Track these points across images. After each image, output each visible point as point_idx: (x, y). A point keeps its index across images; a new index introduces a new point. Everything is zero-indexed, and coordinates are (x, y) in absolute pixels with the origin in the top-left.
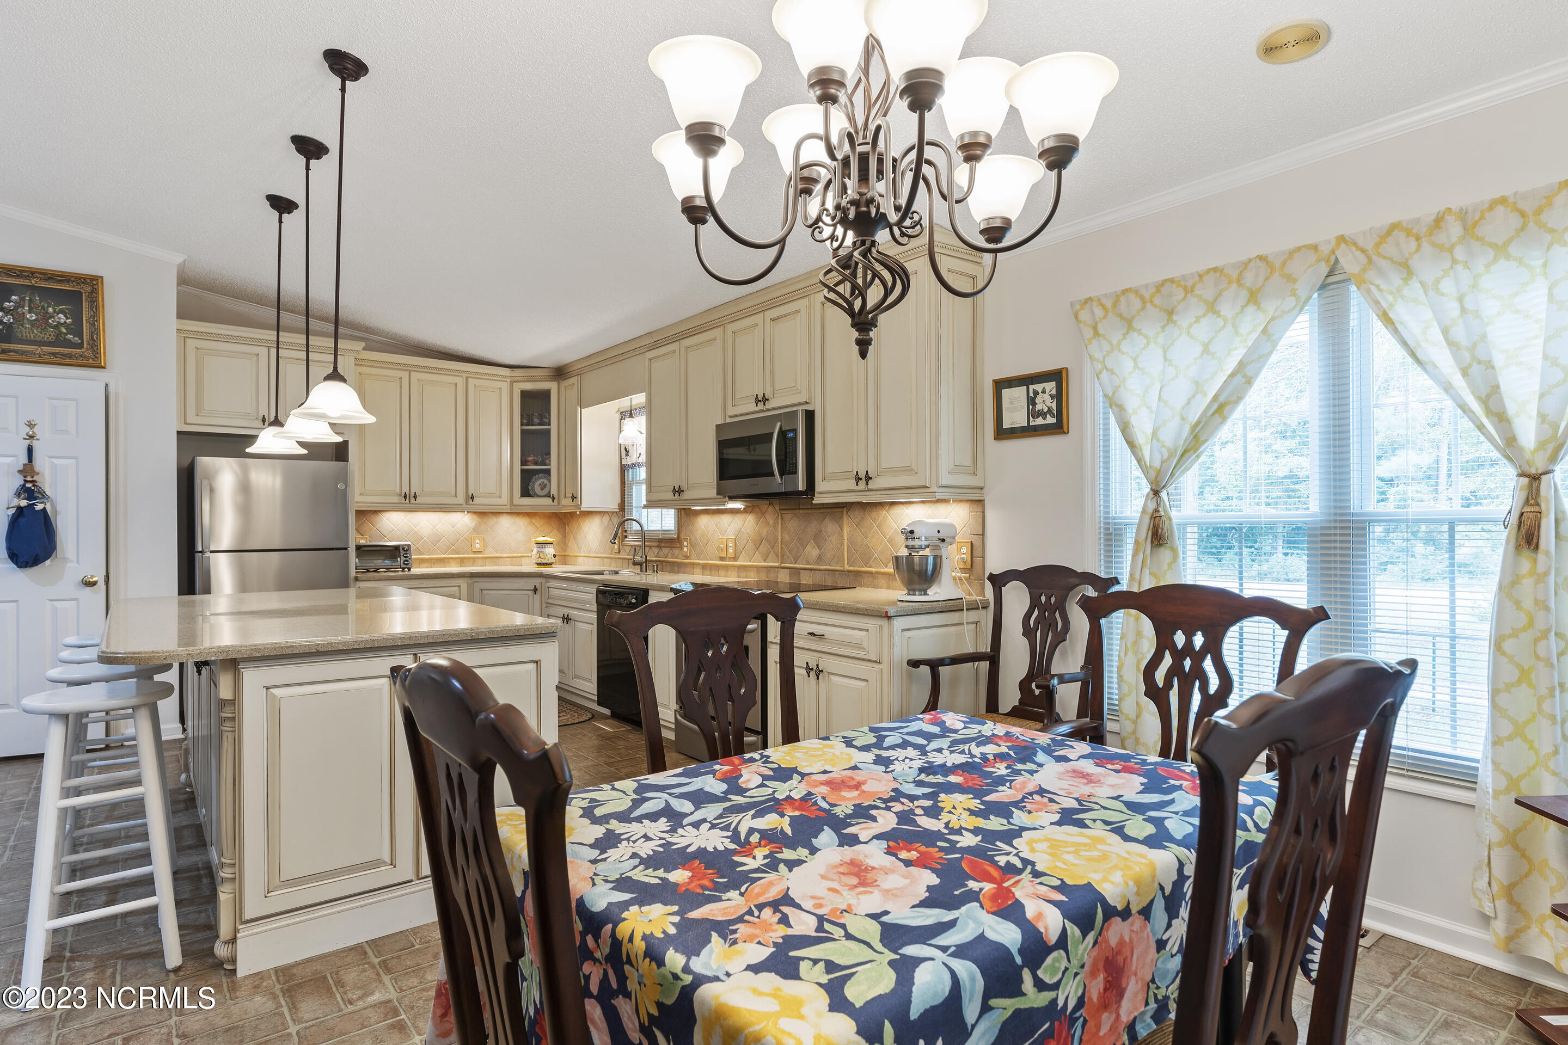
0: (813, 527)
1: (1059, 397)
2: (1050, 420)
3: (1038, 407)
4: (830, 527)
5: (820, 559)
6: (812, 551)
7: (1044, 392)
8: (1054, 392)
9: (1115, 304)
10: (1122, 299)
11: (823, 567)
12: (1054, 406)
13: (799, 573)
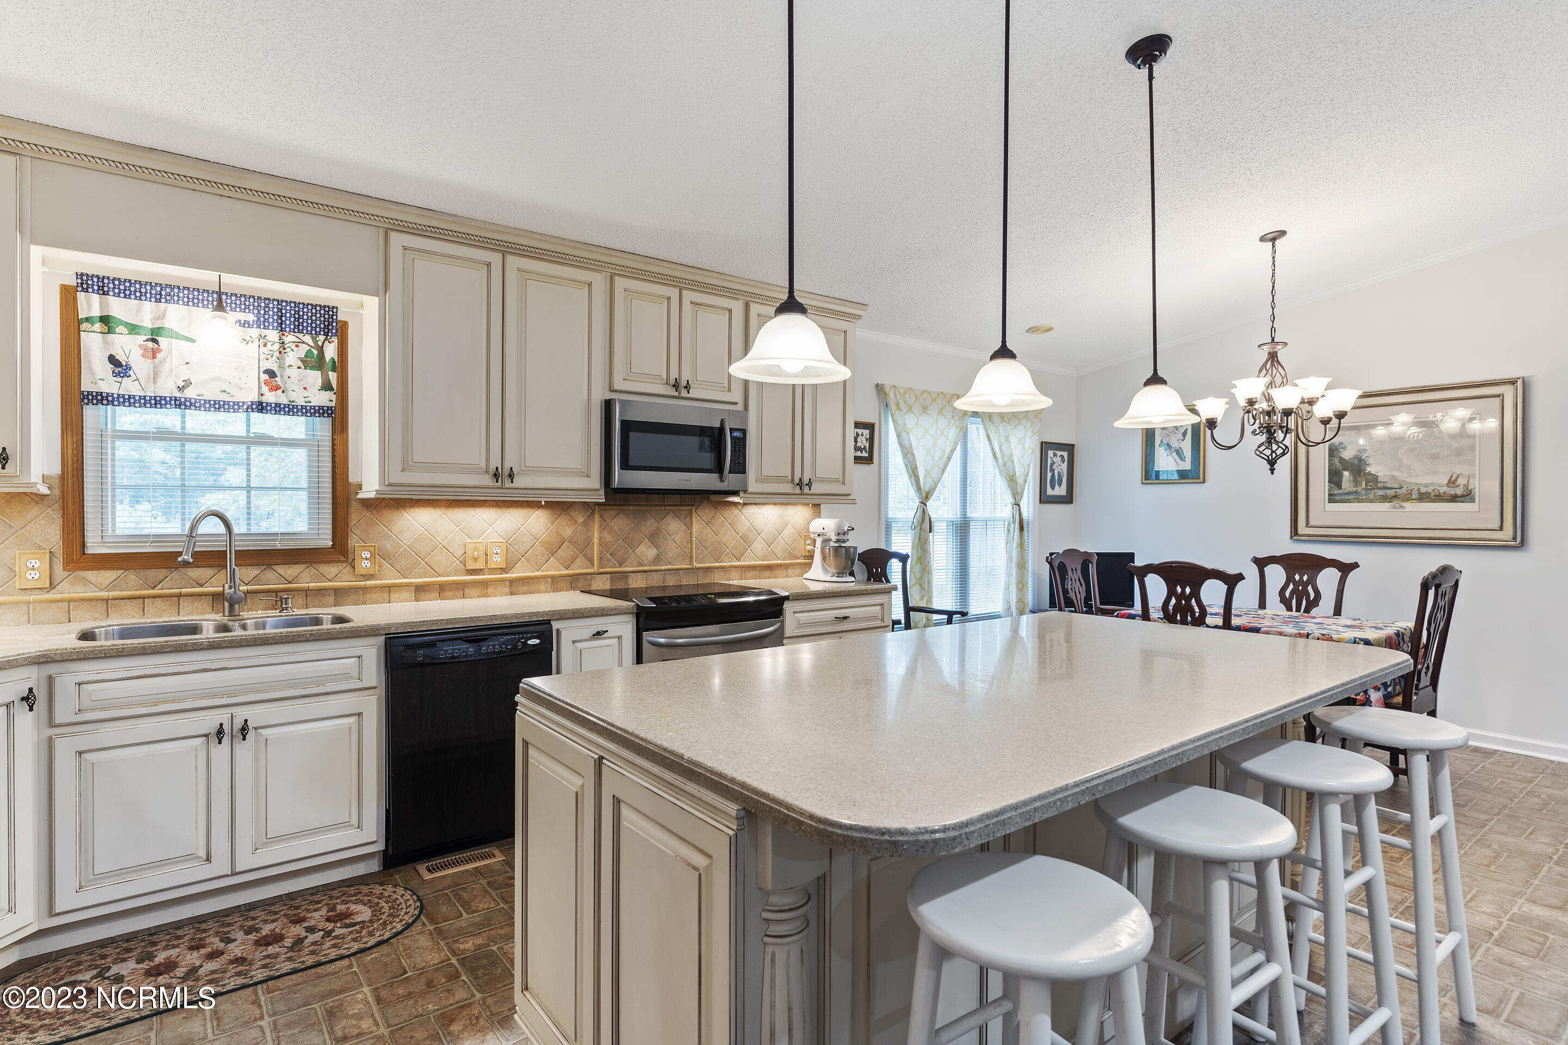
0: (650, 524)
1: (871, 440)
2: (865, 454)
3: (859, 444)
4: (673, 525)
5: (658, 559)
6: (647, 552)
7: (862, 435)
8: (868, 437)
9: (904, 393)
10: (908, 392)
11: (663, 568)
12: (867, 445)
13: (627, 578)
